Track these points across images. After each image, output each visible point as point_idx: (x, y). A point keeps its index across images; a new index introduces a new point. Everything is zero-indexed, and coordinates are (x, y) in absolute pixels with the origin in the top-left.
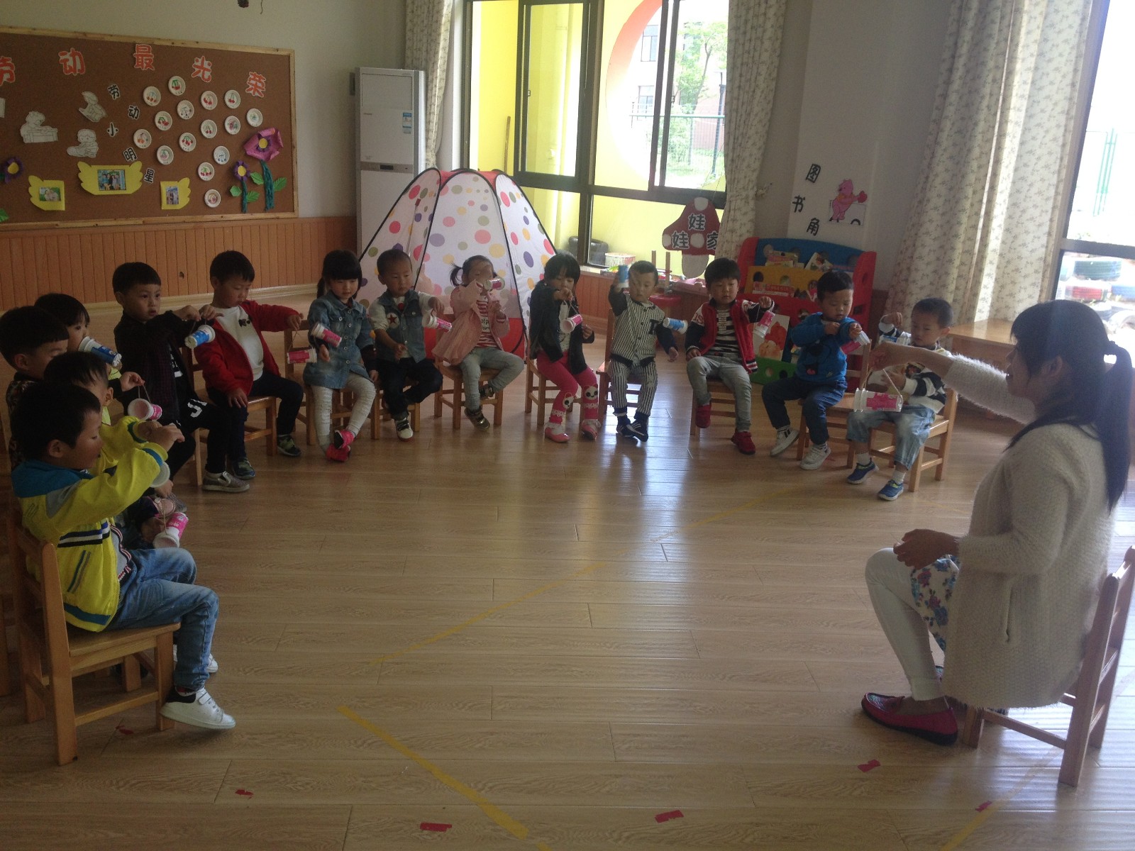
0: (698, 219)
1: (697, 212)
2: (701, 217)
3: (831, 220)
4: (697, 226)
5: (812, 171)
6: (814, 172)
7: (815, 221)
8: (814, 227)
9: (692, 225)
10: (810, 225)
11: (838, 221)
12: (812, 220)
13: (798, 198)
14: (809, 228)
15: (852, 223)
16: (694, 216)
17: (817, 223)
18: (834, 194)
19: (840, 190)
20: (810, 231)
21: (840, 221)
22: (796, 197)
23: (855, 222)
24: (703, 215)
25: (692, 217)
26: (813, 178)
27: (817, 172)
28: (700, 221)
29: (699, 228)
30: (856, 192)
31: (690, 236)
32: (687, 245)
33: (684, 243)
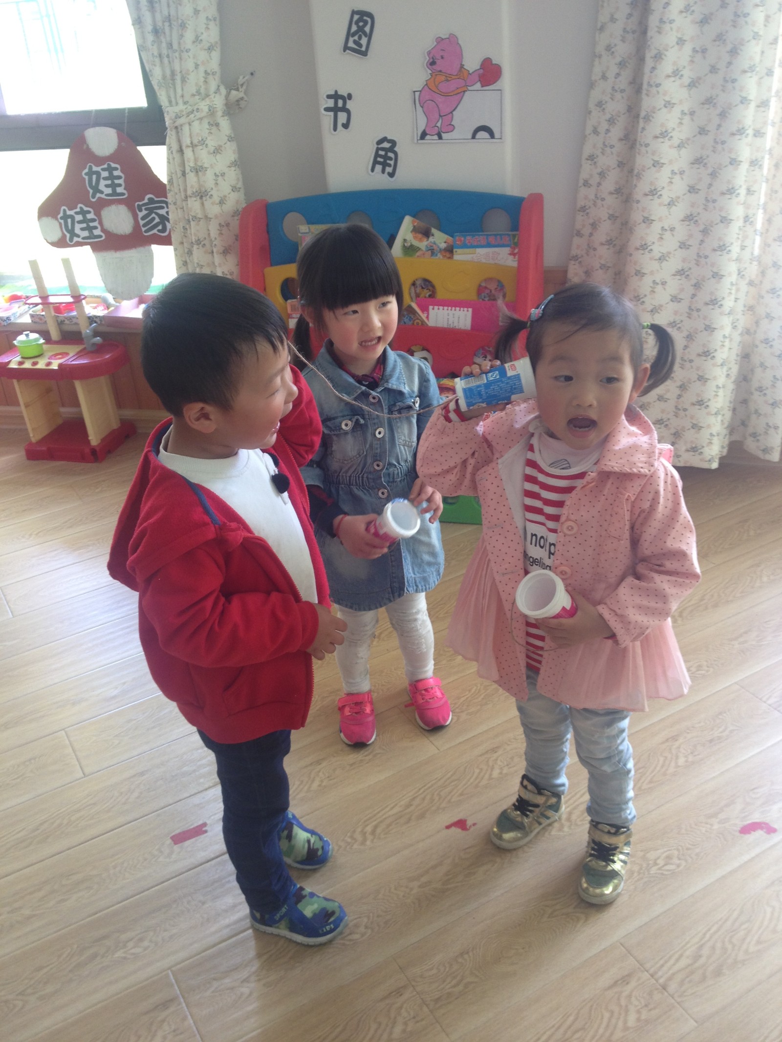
0: (105, 174)
1: (99, 161)
2: (110, 169)
3: (423, 135)
4: (109, 191)
5: (354, 28)
6: (361, 30)
7: (386, 145)
8: (385, 157)
9: (97, 190)
10: (377, 155)
11: (440, 138)
12: (380, 142)
13: (336, 96)
14: (375, 162)
15: (474, 137)
16: (95, 169)
17: (392, 149)
18: (420, 76)
19: (433, 63)
20: (379, 168)
21: (444, 135)
22: (329, 97)
23: (482, 134)
24: (113, 165)
25: (90, 173)
26: (360, 46)
27: (367, 29)
30: (472, 63)
31: (98, 214)
32: (97, 232)
33: (90, 229)
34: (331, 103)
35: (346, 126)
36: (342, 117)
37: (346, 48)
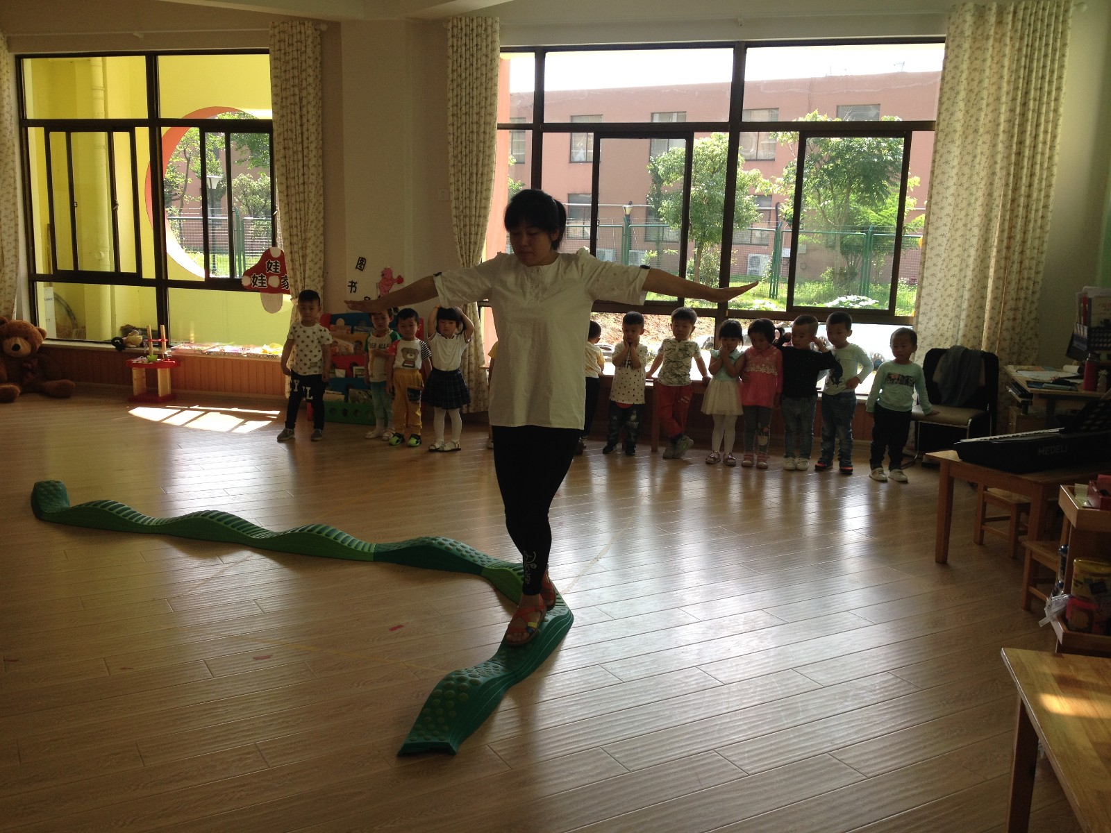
0: (274, 264)
1: (273, 259)
2: (276, 263)
4: (274, 270)
5: (360, 262)
6: (362, 263)
9: (269, 269)
13: (352, 282)
16: (271, 261)
18: (379, 279)
19: (383, 275)
22: (350, 282)
24: (278, 261)
25: (268, 263)
26: (361, 267)
27: (364, 263)
28: (276, 266)
30: (395, 277)
31: (268, 278)
32: (264, 285)
33: (262, 283)
34: (350, 284)
35: (355, 292)
36: (354, 289)
37: (356, 268)
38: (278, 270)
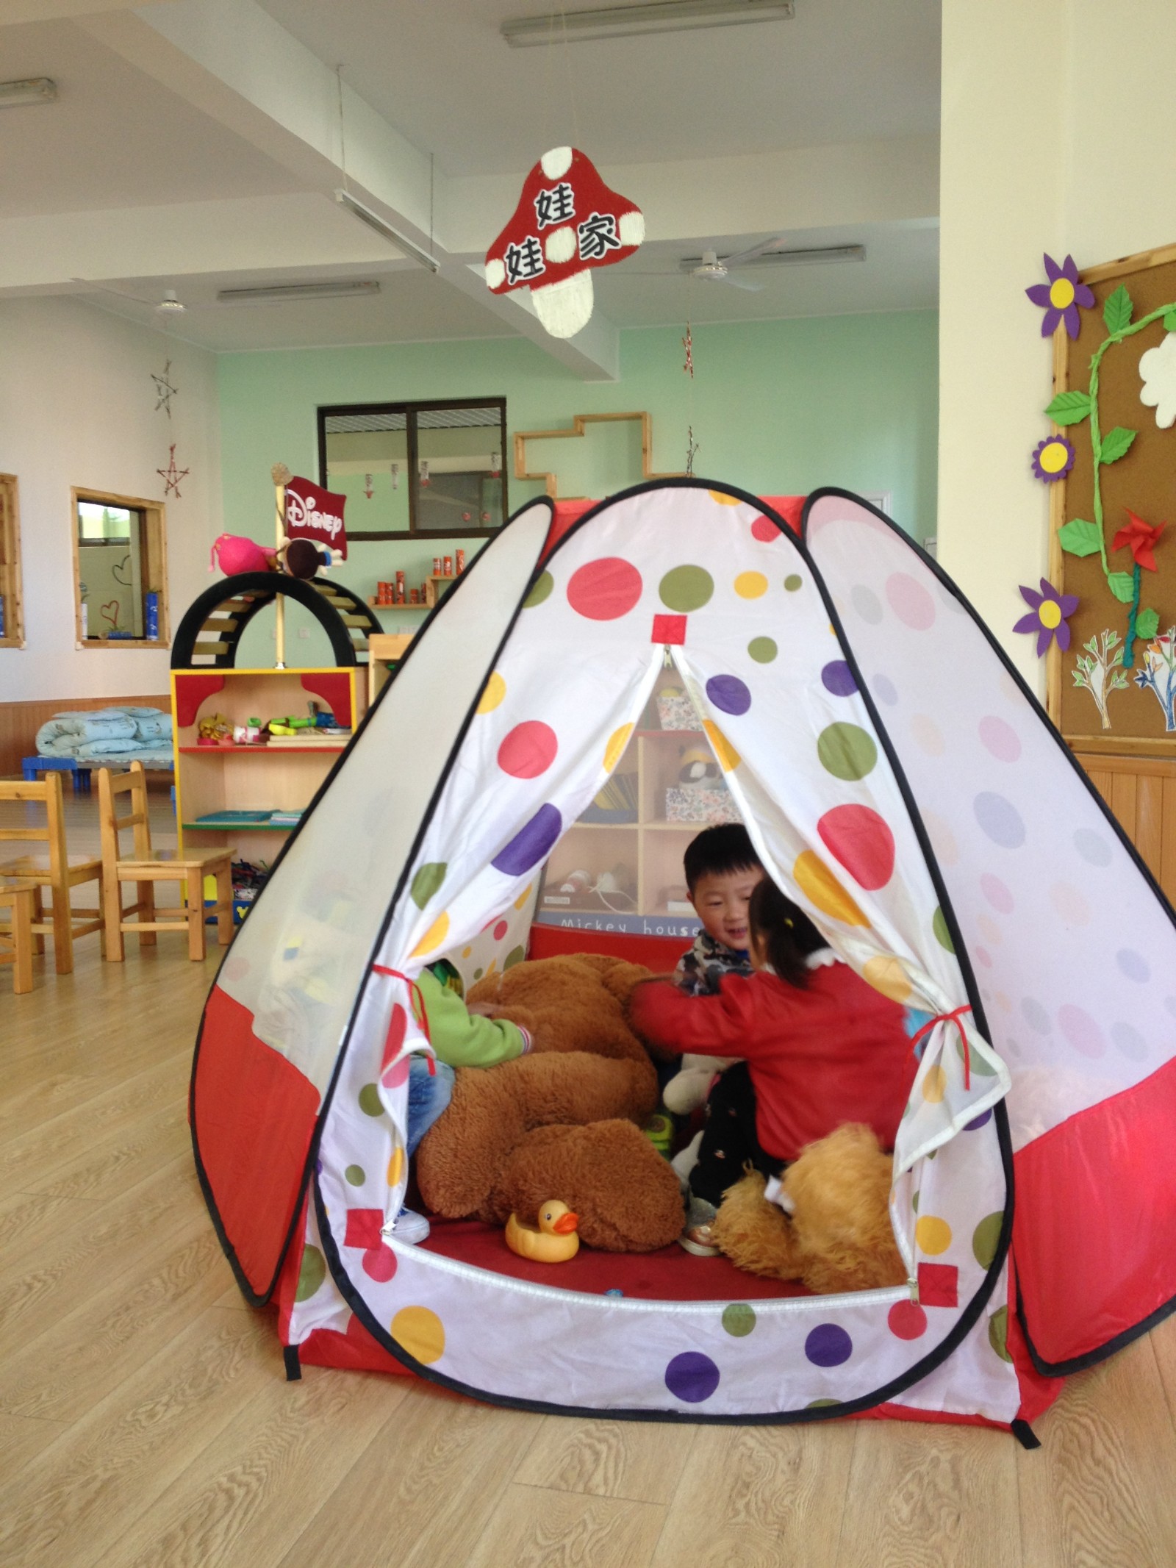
28: (562, 198)
29: (563, 215)
38: (567, 210)
